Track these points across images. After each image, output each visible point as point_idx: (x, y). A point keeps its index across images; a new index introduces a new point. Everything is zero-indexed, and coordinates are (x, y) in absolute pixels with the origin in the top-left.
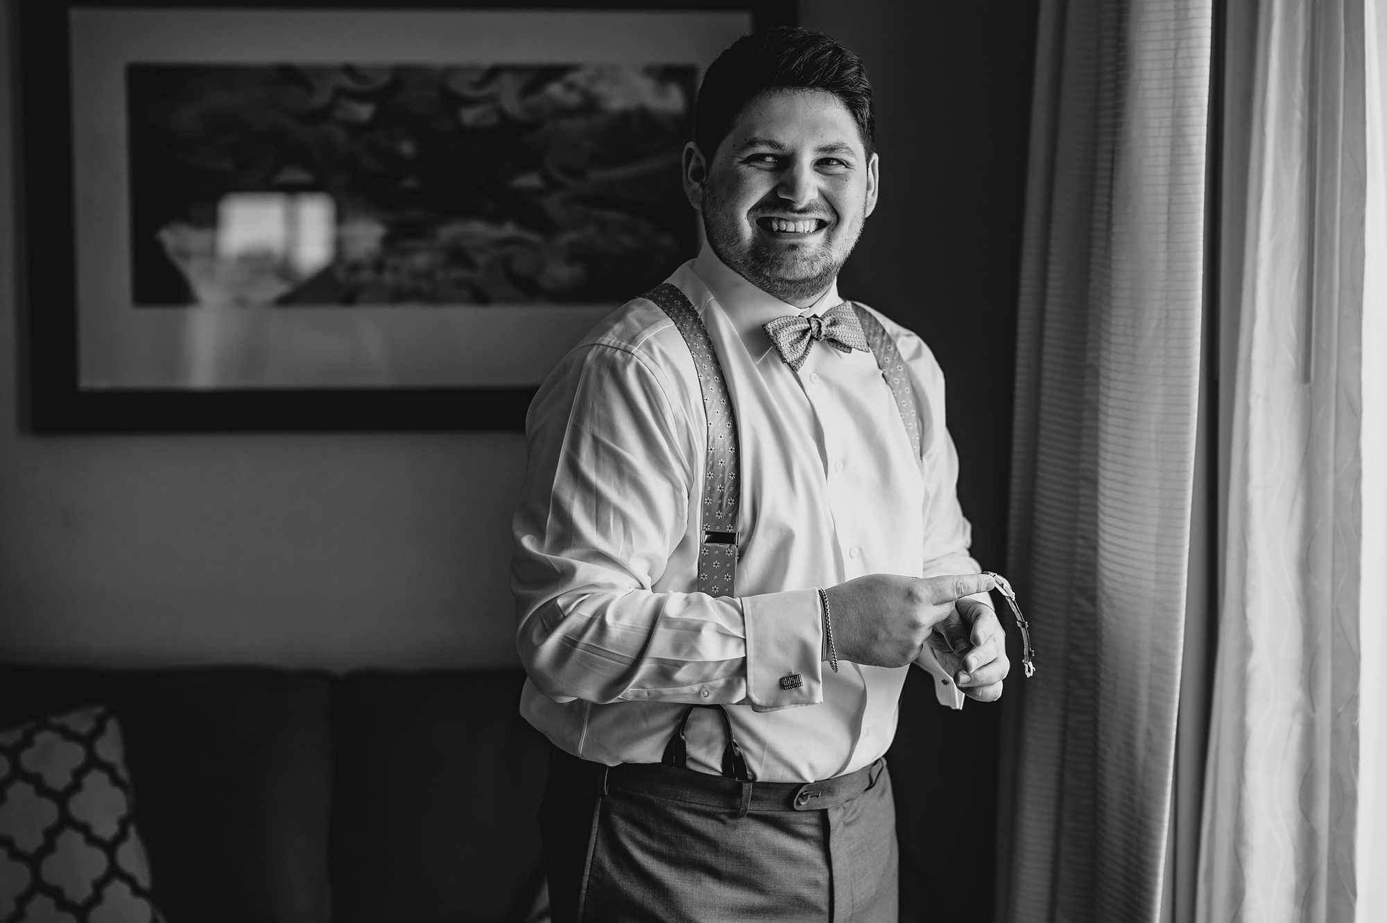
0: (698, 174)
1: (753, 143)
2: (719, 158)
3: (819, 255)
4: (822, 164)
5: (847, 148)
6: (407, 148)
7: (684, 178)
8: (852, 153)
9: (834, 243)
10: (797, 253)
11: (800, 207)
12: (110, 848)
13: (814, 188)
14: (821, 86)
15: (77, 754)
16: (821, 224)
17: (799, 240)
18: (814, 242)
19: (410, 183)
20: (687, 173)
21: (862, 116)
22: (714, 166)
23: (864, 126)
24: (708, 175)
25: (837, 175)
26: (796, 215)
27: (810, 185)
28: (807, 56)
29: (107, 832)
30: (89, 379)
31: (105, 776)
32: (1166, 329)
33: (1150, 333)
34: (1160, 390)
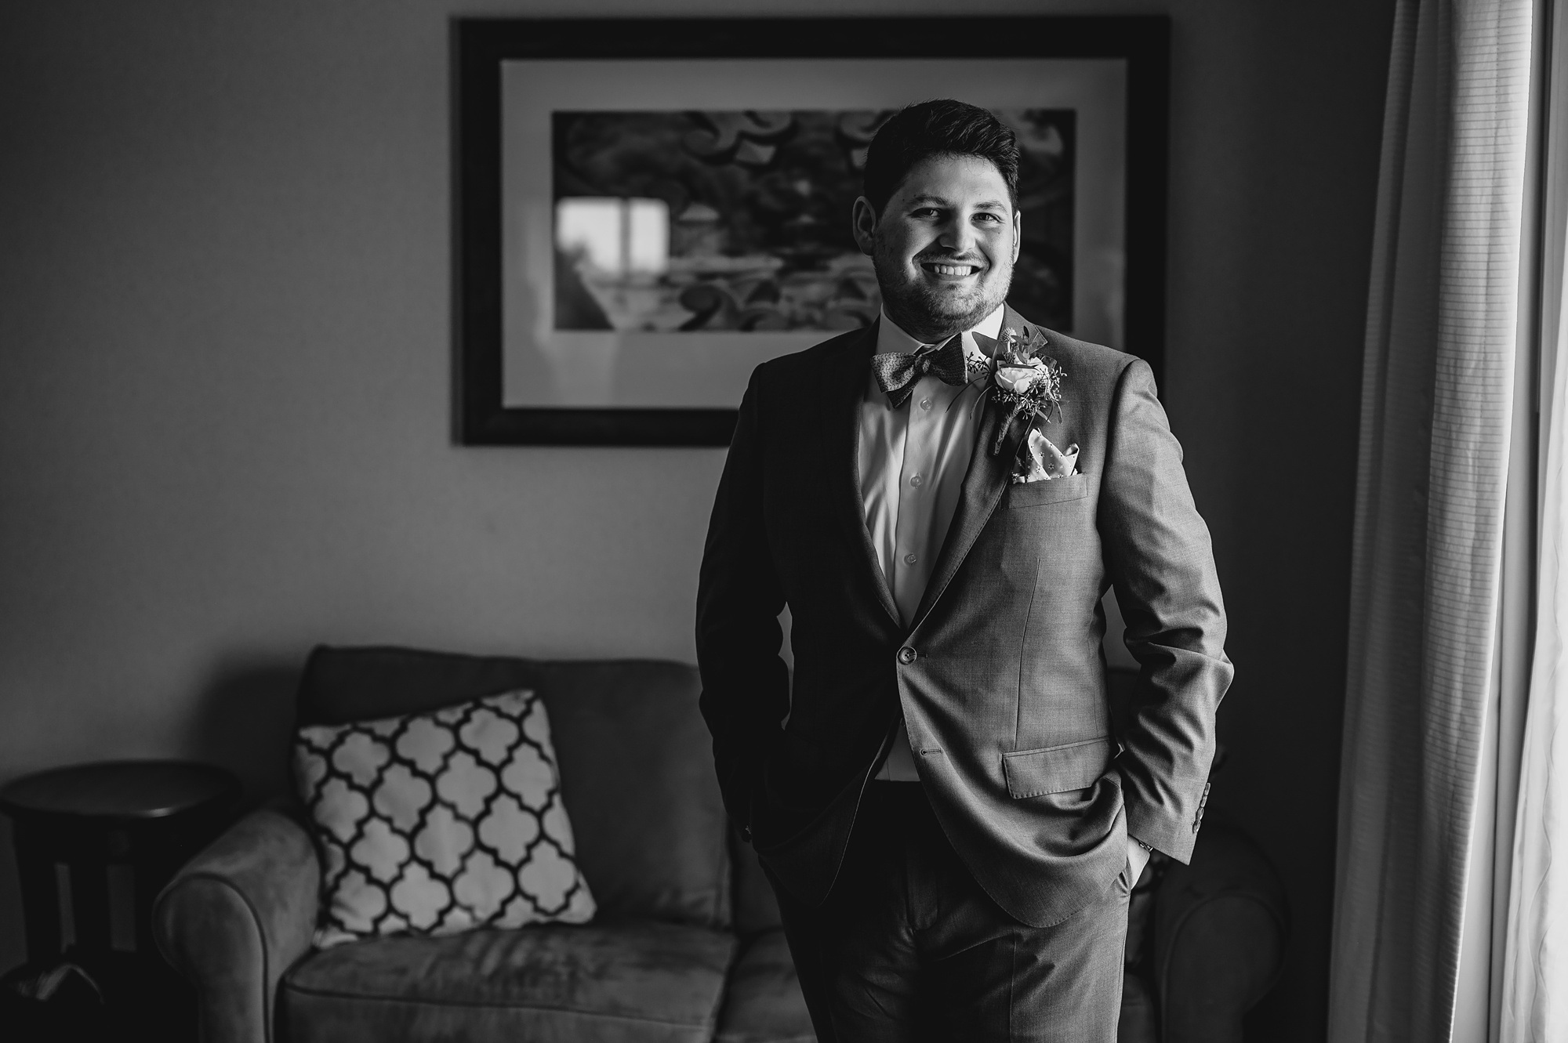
0: (867, 224)
1: (922, 199)
2: (888, 211)
3: (973, 295)
4: (981, 217)
5: (1000, 205)
6: (803, 187)
7: (854, 227)
8: (1004, 210)
9: (986, 285)
10: (955, 292)
11: (960, 254)
12: (539, 815)
13: (972, 239)
14: (981, 154)
15: (510, 732)
16: (975, 270)
17: (957, 282)
18: (969, 283)
19: (806, 219)
20: (857, 225)
21: (1012, 179)
22: (884, 218)
23: (1012, 187)
24: (877, 226)
25: (993, 229)
26: (956, 262)
27: (969, 237)
28: (970, 128)
29: (537, 800)
30: (512, 398)
31: (534, 752)
32: (1483, 369)
33: (1470, 372)
34: (1478, 422)
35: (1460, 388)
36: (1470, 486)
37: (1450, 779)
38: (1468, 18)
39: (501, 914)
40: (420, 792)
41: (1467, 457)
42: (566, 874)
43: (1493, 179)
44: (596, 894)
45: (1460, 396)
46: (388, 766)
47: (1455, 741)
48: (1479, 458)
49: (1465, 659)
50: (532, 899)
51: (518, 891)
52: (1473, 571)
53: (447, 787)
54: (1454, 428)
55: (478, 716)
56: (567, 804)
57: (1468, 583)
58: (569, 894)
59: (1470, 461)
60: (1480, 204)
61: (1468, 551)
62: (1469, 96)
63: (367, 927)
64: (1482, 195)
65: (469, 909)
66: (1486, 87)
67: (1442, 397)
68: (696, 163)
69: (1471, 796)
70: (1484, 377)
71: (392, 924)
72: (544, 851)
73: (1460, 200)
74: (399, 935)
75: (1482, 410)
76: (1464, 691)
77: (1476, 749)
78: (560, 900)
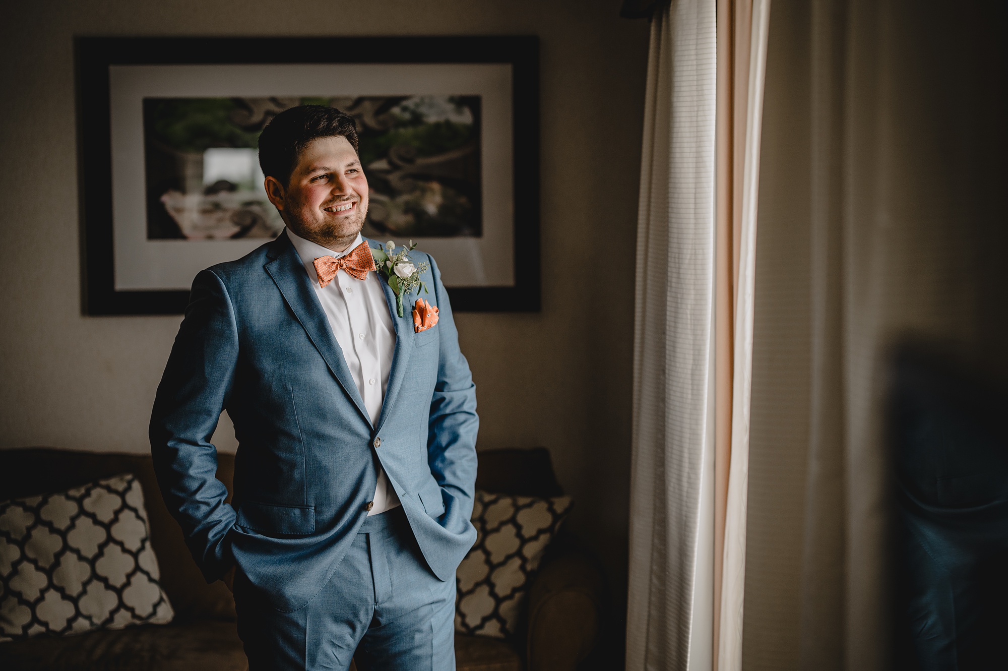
0: (276, 193)
4: (349, 173)
11: (346, 197)
12: (135, 555)
15: (117, 502)
16: (353, 204)
18: (352, 213)
24: (285, 192)
25: (357, 178)
27: (349, 185)
29: (134, 545)
30: (122, 284)
31: (133, 514)
32: (694, 259)
33: (687, 261)
34: (692, 292)
35: (682, 271)
36: (689, 332)
37: (684, 513)
38: (679, 43)
39: (111, 619)
40: (56, 543)
41: (687, 314)
42: (155, 592)
43: (696, 142)
44: (174, 605)
45: (682, 276)
46: (34, 526)
47: (685, 489)
48: (694, 314)
49: (690, 439)
50: (131, 610)
51: (122, 605)
52: (692, 384)
53: (73, 539)
54: (679, 296)
55: (95, 492)
56: (154, 547)
57: (690, 392)
58: (156, 606)
59: (689, 317)
60: (689, 157)
61: (689, 372)
62: (681, 91)
63: (19, 631)
64: (690, 152)
65: (89, 618)
66: (690, 86)
67: (672, 277)
68: (238, 131)
69: (695, 523)
70: (695, 265)
71: (37, 629)
72: (139, 578)
73: (678, 155)
74: (39, 635)
75: (695, 285)
76: (690, 458)
77: (697, 493)
78: (150, 610)
